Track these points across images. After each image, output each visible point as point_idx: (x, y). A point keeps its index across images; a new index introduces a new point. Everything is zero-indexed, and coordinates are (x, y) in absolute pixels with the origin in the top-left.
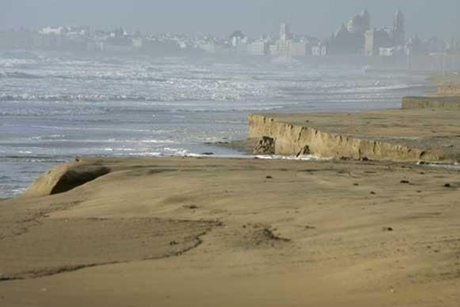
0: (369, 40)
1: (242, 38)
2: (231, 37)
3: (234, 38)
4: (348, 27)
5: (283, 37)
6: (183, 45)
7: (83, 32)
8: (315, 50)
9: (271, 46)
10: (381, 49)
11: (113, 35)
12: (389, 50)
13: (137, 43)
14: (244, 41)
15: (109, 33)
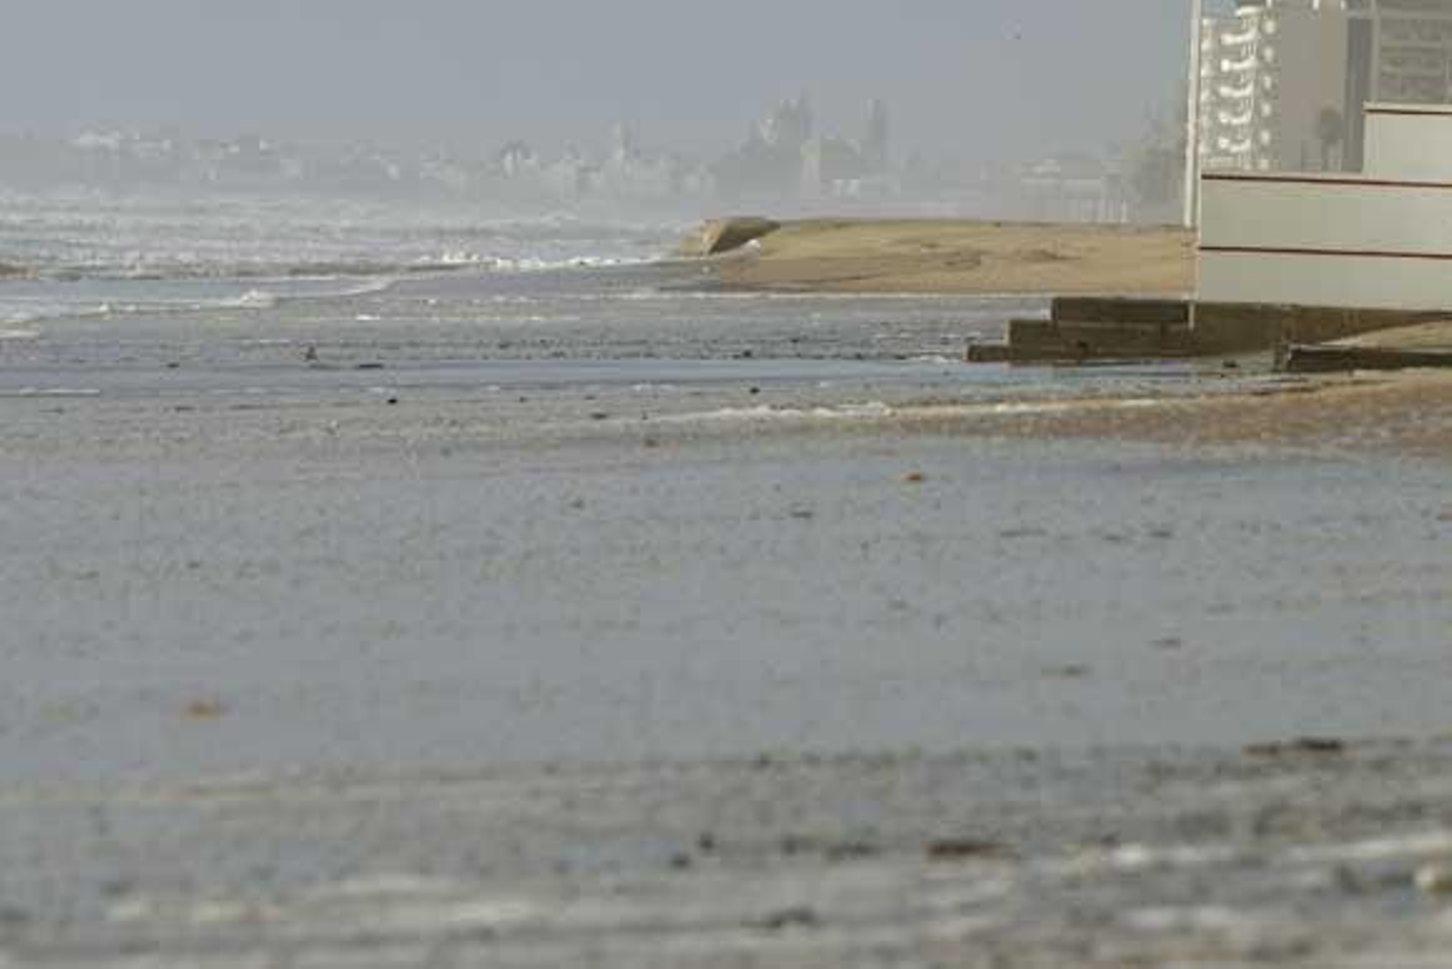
0: (812, 161)
1: (526, 156)
2: (503, 153)
3: (509, 158)
4: (765, 133)
5: (620, 154)
6: (393, 171)
7: (166, 145)
8: (691, 181)
9: (593, 176)
10: (839, 182)
11: (235, 149)
12: (854, 183)
13: (293, 168)
14: (531, 162)
15: (224, 146)
